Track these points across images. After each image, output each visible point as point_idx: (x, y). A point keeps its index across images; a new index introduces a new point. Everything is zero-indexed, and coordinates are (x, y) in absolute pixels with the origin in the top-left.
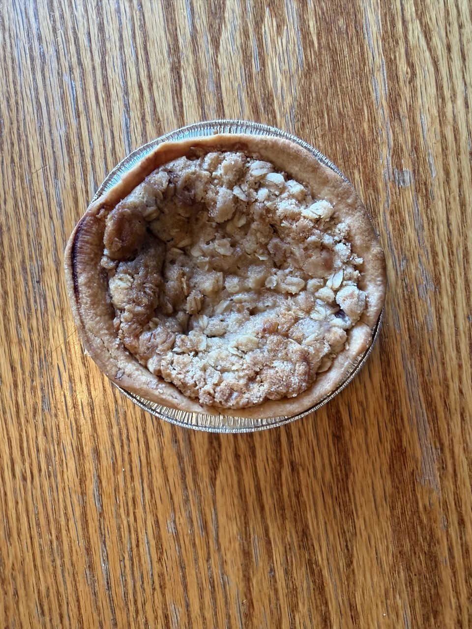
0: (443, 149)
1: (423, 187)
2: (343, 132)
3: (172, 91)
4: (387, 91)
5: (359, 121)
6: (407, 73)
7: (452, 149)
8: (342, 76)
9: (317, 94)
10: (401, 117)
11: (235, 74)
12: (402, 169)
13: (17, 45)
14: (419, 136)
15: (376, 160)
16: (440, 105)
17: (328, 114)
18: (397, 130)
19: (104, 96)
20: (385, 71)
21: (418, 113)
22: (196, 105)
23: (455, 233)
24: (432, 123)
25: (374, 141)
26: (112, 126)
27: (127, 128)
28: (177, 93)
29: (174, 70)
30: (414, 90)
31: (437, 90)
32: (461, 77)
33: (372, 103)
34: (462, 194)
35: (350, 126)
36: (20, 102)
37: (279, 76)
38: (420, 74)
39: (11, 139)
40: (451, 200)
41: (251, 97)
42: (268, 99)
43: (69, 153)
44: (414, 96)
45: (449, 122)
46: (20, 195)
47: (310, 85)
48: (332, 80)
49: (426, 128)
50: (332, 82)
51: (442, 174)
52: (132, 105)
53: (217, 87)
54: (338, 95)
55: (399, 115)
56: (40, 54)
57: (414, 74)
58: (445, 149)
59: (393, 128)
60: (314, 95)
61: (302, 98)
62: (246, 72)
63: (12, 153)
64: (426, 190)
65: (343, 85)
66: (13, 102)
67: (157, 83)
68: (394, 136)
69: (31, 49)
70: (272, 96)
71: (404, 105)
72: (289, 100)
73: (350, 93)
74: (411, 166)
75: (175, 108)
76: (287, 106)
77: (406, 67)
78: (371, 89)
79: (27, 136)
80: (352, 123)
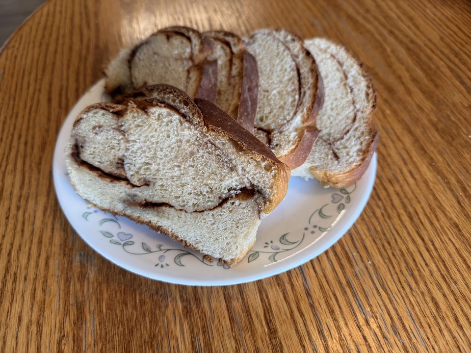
0: (46, 281)
1: (67, 252)
2: (124, 289)
3: (272, 311)
4: (84, 327)
5: (110, 298)
6: (65, 344)
7: (39, 282)
8: (122, 337)
9: (145, 319)
10: (75, 305)
11: (218, 331)
12: (81, 264)
13: (423, 340)
14: (64, 291)
15: (100, 269)
16: (42, 318)
17: (136, 303)
18: (80, 294)
19: (331, 302)
20: (84, 344)
21: (61, 309)
22: (249, 301)
23: (50, 224)
24: (51, 302)
25: (100, 284)
26: (316, 276)
27: (304, 276)
28: (267, 310)
29: (273, 331)
30: (62, 329)
31: (42, 330)
32: (19, 344)
33: (98, 315)
34: (39, 250)
35: (118, 294)
36: (401, 290)
37: (178, 333)
38: (54, 344)
39: (396, 259)
40: (47, 245)
41: (202, 313)
42: (187, 312)
43: (347, 253)
44: (63, 323)
45: (37, 303)
46: (374, 220)
47: (150, 328)
48: (131, 334)
49: (57, 297)
50: (131, 332)
51: (51, 263)
52: (304, 295)
53: (233, 319)
54: (127, 320)
55: (77, 307)
56: (399, 335)
57: (59, 343)
58: (45, 281)
59: (83, 296)
60: (147, 319)
61: (158, 315)
62: (208, 336)
63: (391, 249)
64: (64, 251)
65: (121, 329)
66: (408, 289)
67: (287, 318)
68: (83, 289)
69: (410, 339)
70: (184, 315)
71: (72, 314)
72: (169, 313)
73: (116, 322)
74: (73, 266)
75: (267, 297)
76: (170, 307)
77: (65, 351)
78: (98, 328)
79: (385, 262)
80: (116, 297)
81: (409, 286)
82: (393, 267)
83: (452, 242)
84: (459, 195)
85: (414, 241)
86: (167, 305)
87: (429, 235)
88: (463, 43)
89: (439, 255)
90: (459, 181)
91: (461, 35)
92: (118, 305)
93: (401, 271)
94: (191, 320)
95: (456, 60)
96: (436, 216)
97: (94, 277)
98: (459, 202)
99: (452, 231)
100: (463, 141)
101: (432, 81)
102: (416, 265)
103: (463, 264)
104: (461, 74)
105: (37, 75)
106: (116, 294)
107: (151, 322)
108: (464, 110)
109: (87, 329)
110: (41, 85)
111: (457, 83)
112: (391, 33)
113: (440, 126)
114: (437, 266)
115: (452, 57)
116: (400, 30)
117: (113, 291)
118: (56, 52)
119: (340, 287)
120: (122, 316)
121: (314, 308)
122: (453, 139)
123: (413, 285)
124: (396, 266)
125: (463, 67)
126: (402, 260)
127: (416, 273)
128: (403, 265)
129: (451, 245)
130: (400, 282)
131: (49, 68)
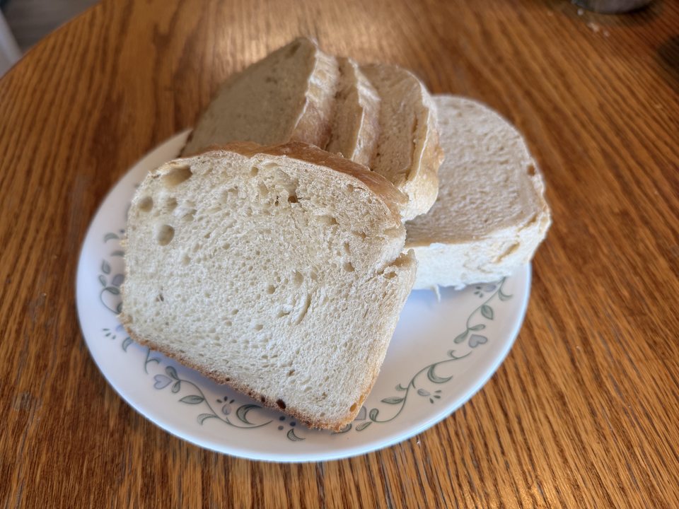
81: (470, 483)
82: (453, 452)
83: (549, 422)
84: (575, 349)
85: (492, 416)
86: (122, 480)
87: (516, 409)
88: (633, 115)
89: (525, 439)
90: (580, 329)
91: (633, 102)
92: (57, 473)
93: (463, 459)
94: (150, 504)
95: (616, 141)
96: (534, 380)
97: (34, 430)
98: (573, 361)
99: (552, 405)
100: (599, 266)
101: (573, 170)
102: (487, 453)
103: (558, 456)
104: (618, 161)
105: (20, 135)
106: (58, 457)
107: (95, 502)
108: (612, 219)
109: (9, 504)
110: (22, 150)
111: (610, 176)
112: (528, 94)
113: (571, 241)
114: (518, 456)
115: (611, 135)
116: (541, 90)
117: (56, 452)
118: (52, 103)
119: (368, 475)
120: (59, 490)
121: (324, 504)
122: (585, 262)
123: (476, 482)
124: (456, 451)
125: (624, 152)
126: (468, 443)
127: (484, 464)
128: (468, 451)
129: (546, 426)
130: (457, 476)
131: (38, 125)
